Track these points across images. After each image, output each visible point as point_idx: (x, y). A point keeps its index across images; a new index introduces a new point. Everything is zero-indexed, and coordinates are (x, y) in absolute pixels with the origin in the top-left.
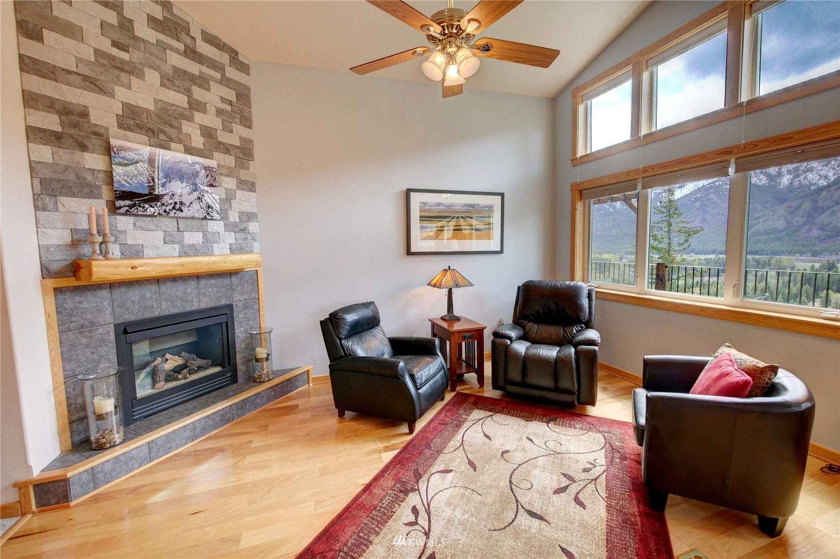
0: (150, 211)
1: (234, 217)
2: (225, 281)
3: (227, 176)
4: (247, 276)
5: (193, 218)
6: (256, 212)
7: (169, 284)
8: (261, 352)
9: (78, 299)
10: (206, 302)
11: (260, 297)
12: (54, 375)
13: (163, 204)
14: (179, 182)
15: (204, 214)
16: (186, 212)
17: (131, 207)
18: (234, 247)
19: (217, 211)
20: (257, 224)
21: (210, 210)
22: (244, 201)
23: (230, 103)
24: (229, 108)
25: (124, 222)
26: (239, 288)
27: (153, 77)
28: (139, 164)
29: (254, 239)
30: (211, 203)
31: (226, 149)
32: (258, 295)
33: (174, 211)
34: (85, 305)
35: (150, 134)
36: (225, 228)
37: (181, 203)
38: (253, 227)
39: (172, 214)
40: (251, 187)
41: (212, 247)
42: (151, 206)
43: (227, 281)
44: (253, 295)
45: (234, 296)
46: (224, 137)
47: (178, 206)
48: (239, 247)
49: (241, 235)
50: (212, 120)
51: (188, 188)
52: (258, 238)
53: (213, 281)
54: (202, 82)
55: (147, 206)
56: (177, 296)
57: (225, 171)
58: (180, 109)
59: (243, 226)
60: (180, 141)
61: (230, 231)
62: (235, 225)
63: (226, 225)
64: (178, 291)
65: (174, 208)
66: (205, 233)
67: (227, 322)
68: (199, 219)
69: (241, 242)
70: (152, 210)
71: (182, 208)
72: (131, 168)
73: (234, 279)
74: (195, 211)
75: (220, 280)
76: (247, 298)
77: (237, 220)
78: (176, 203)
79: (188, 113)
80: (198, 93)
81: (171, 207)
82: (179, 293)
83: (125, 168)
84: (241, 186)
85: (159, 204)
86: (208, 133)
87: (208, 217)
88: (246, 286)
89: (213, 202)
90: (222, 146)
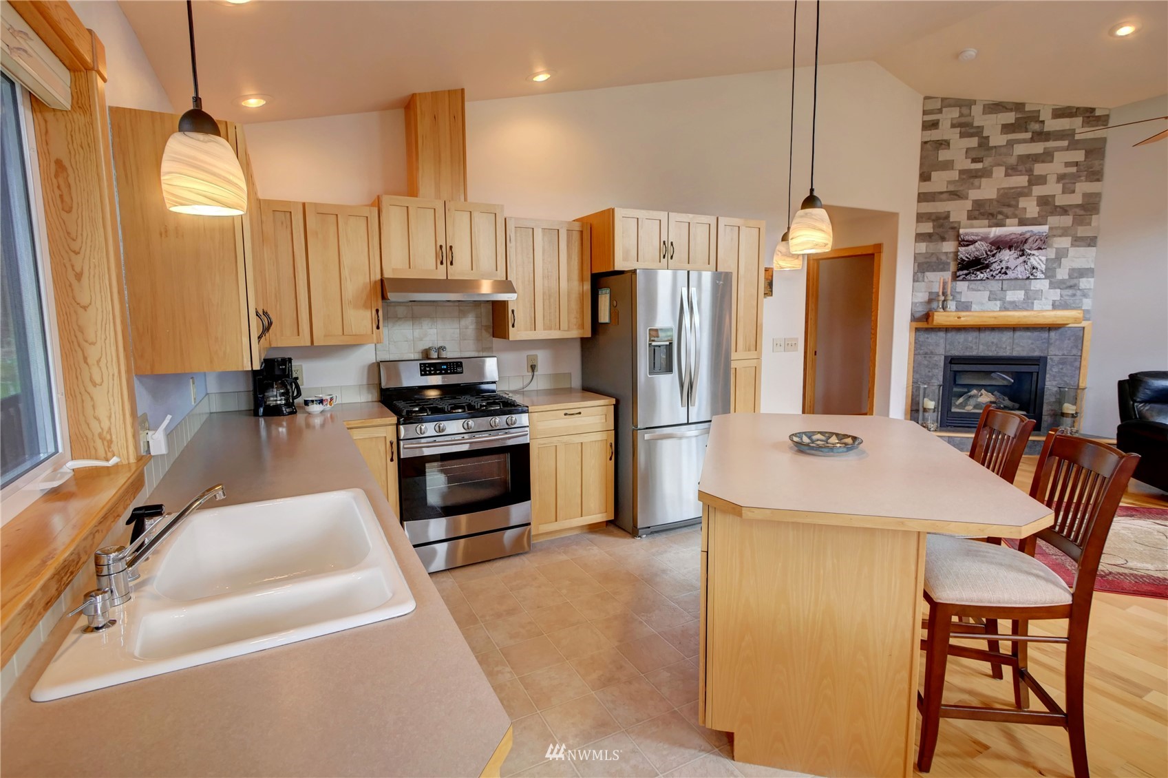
0: (980, 276)
1: (1062, 274)
2: (1041, 335)
3: (1060, 236)
4: (1069, 332)
5: (1016, 279)
6: (1093, 266)
7: (987, 333)
8: (1069, 408)
9: (926, 336)
10: (1018, 351)
11: (1084, 355)
12: (908, 379)
13: (991, 270)
14: (1008, 251)
15: (1028, 275)
16: (1011, 274)
17: (966, 275)
18: (1057, 303)
19: (1042, 271)
20: (1092, 280)
21: (1034, 270)
22: (1080, 257)
23: (1077, 164)
24: (1074, 170)
25: (962, 286)
26: (1058, 342)
27: (999, 172)
28: (977, 243)
29: (1085, 296)
30: (1036, 264)
31: (1064, 210)
32: (1082, 353)
33: (1000, 275)
34: (930, 340)
35: (990, 217)
36: (1050, 286)
37: (1007, 268)
38: (1085, 283)
39: (997, 277)
40: (1091, 242)
41: (1033, 303)
42: (982, 273)
43: (1045, 335)
44: (1074, 352)
45: (1050, 350)
46: (1061, 200)
47: (1003, 271)
48: (1063, 303)
49: (1070, 292)
50: (1052, 188)
51: (1016, 254)
52: (1091, 294)
53: (1029, 334)
54: (1047, 157)
55: (978, 273)
56: (993, 343)
57: (1059, 232)
58: (1019, 190)
59: (1073, 282)
60: (1015, 216)
61: (1055, 288)
62: (1062, 282)
63: (1051, 283)
64: (994, 339)
65: (1000, 272)
66: (1027, 291)
67: (1038, 373)
68: (1023, 279)
69: (1067, 298)
70: (982, 275)
71: (1007, 272)
72: (971, 247)
73: (1053, 334)
74: (1019, 273)
75: (1036, 334)
76: (1066, 354)
77: (1066, 277)
78: (1002, 268)
79: (1026, 190)
80: (1039, 169)
81: (997, 272)
82: (995, 341)
83: (966, 248)
84: (1077, 243)
85: (988, 270)
86: (1044, 202)
87: (1031, 277)
88: (1067, 341)
89: (1038, 263)
90: (1058, 209)
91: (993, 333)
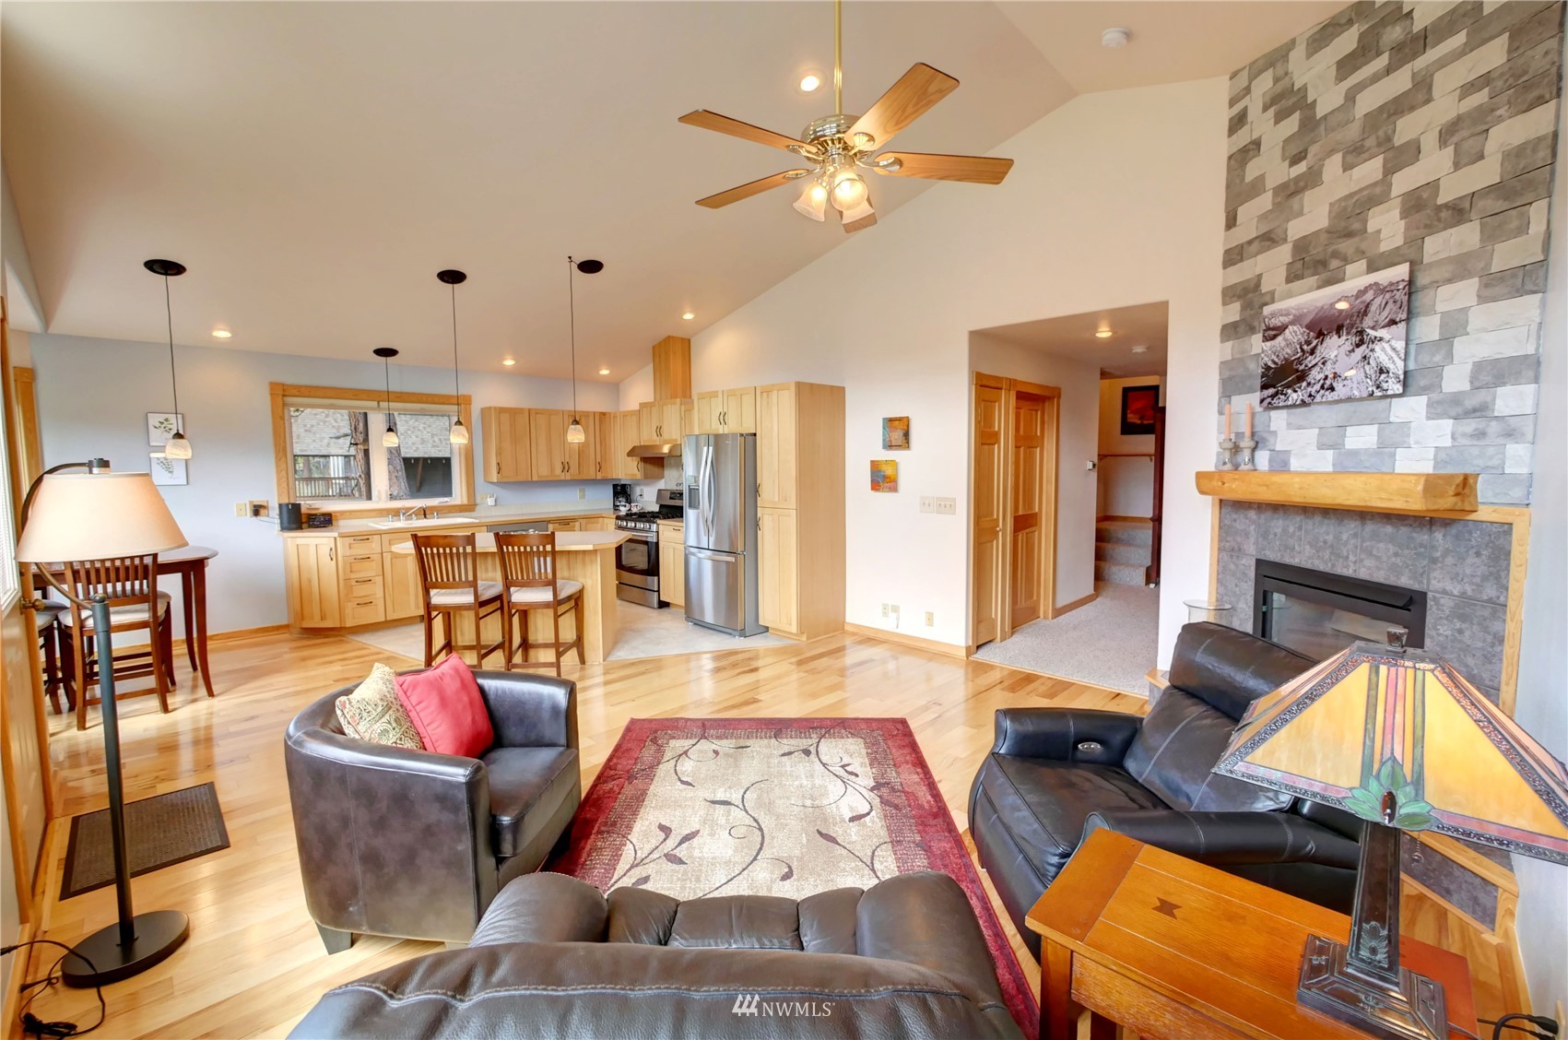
0: (1294, 397)
1: (1456, 379)
2: (1414, 535)
3: (1450, 281)
5: (1349, 399)
7: (1318, 518)
9: (1234, 516)
10: (1369, 568)
11: (1508, 604)
13: (1309, 384)
14: (1336, 337)
15: (1370, 389)
16: (1341, 391)
17: (1273, 396)
19: (1398, 377)
20: (1529, 390)
21: (1383, 376)
23: (1486, 79)
25: (1278, 419)
26: (1450, 560)
28: (1287, 331)
29: (1511, 435)
30: (1386, 363)
31: (1458, 212)
33: (1322, 392)
34: (1237, 525)
35: (1320, 268)
36: (1427, 412)
37: (1336, 376)
38: (1512, 398)
39: (1318, 398)
40: (1529, 280)
41: (1393, 455)
42: (1295, 391)
43: (1422, 537)
44: (1490, 592)
45: (1432, 575)
46: (1452, 187)
47: (1328, 382)
49: (1470, 425)
50: (1434, 165)
51: (1348, 343)
53: (1389, 529)
54: (1418, 92)
55: (1290, 391)
56: (1325, 542)
57: (1447, 271)
59: (1481, 399)
60: (1361, 253)
61: (1441, 416)
62: (1456, 399)
63: (1430, 404)
64: (1328, 534)
65: (1322, 387)
66: (1384, 423)
68: (1361, 399)
69: (1465, 441)
70: (1295, 395)
71: (1335, 385)
72: (1280, 339)
73: (1438, 535)
74: (1355, 385)
75: (1404, 530)
76: (1470, 593)
77: (1466, 386)
78: (1326, 377)
79: (1379, 189)
80: (1406, 128)
81: (1318, 387)
82: (1330, 538)
83: (1272, 342)
84: (1492, 292)
85: (1304, 384)
86: (1413, 203)
87: (1378, 393)
88: (1471, 560)
89: (1391, 358)
90: (1444, 214)
91: (1326, 521)
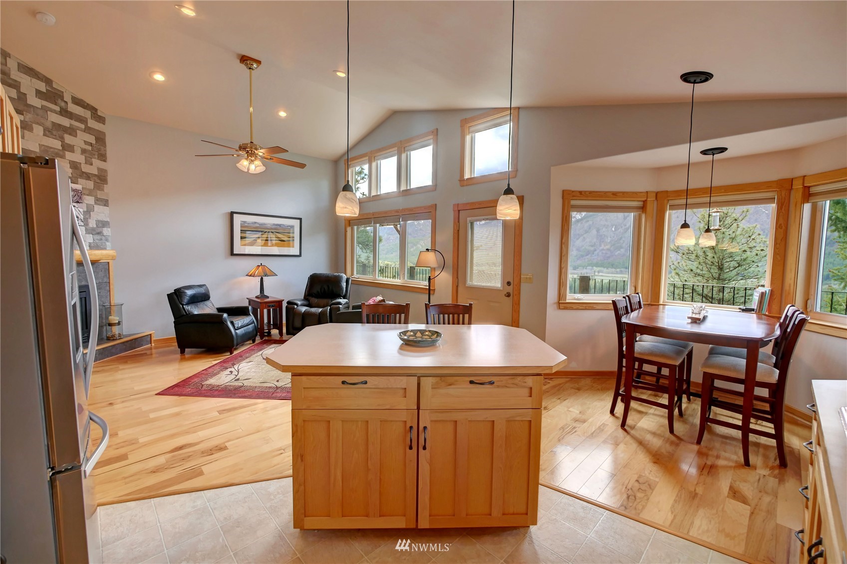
1: (92, 224)
3: (88, 195)
4: (101, 266)
6: (109, 220)
8: (114, 319)
11: (111, 282)
18: (92, 245)
19: (81, 220)
20: (109, 229)
22: (101, 213)
23: (91, 144)
24: (90, 148)
27: (38, 130)
29: (107, 240)
31: (88, 176)
32: (109, 280)
36: (86, 232)
38: (106, 231)
40: (106, 203)
44: (106, 280)
46: (86, 168)
48: (96, 245)
49: (98, 237)
50: (78, 157)
52: (110, 239)
54: (72, 131)
57: (87, 192)
58: (56, 151)
59: (99, 230)
61: (89, 233)
62: (93, 229)
63: (86, 230)
67: (85, 298)
69: (97, 241)
76: (101, 282)
77: (95, 226)
79: (61, 153)
80: (68, 139)
84: (98, 202)
86: (74, 165)
88: (100, 273)
89: (79, 213)
90: (85, 175)
